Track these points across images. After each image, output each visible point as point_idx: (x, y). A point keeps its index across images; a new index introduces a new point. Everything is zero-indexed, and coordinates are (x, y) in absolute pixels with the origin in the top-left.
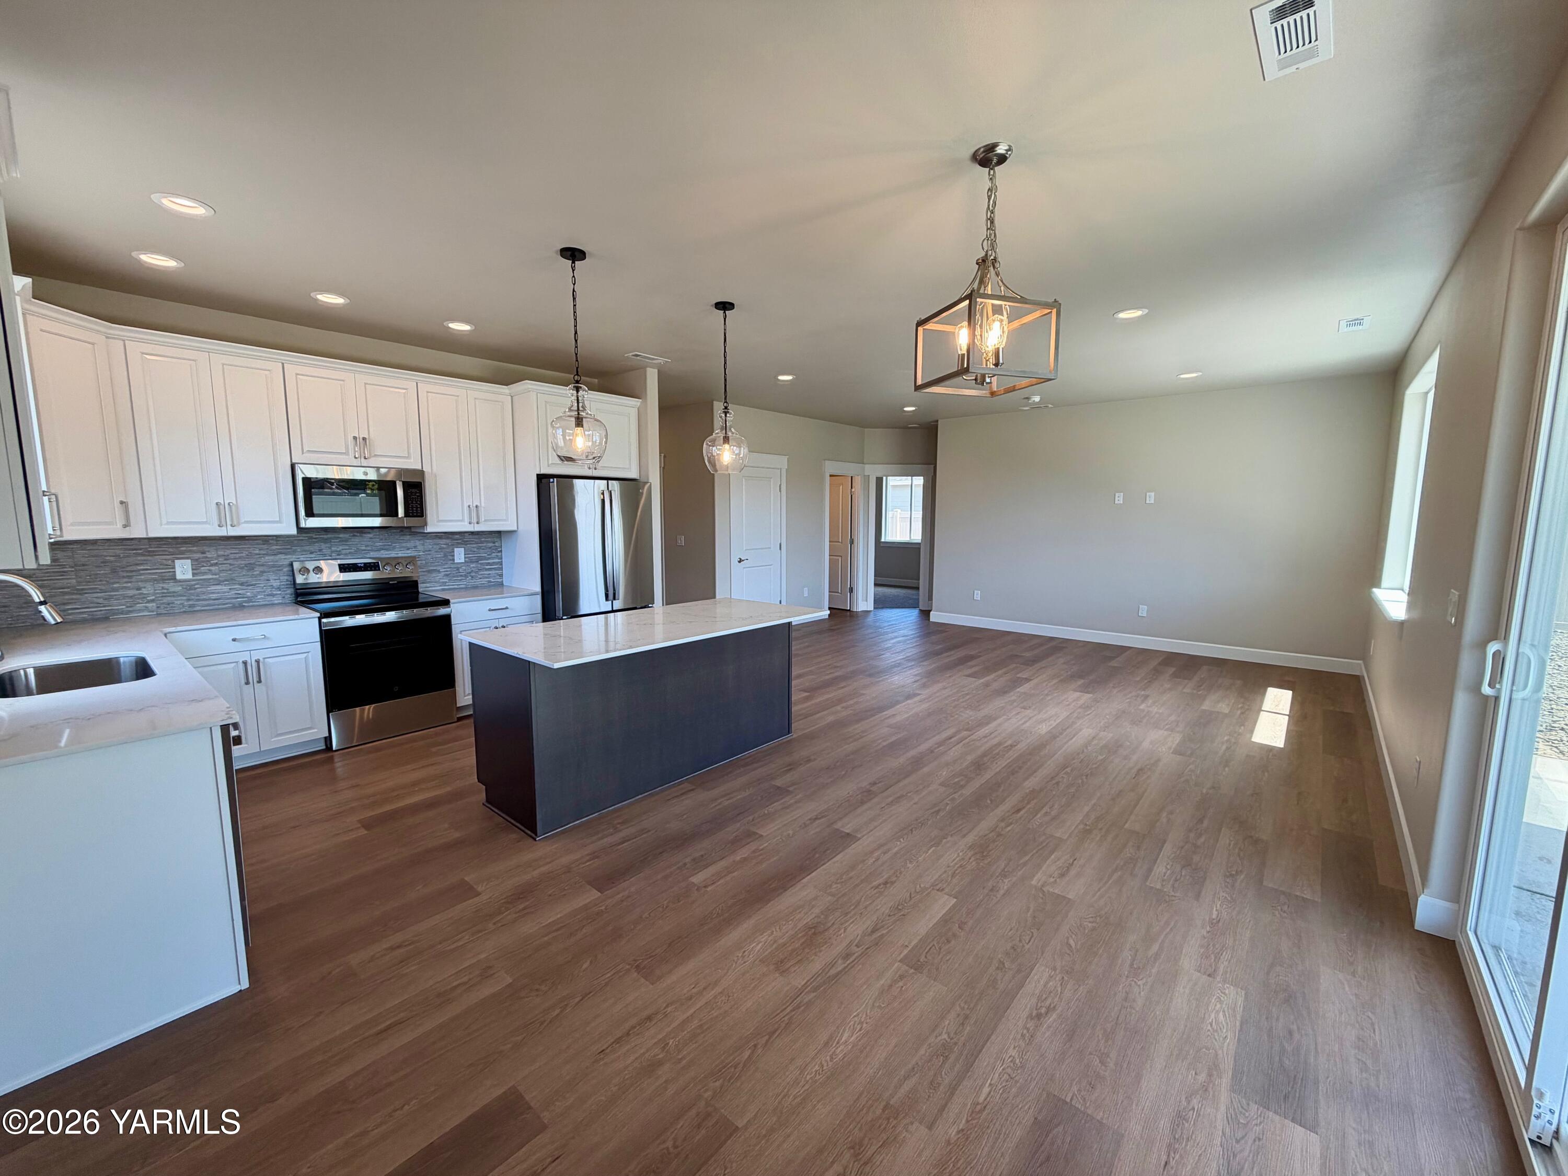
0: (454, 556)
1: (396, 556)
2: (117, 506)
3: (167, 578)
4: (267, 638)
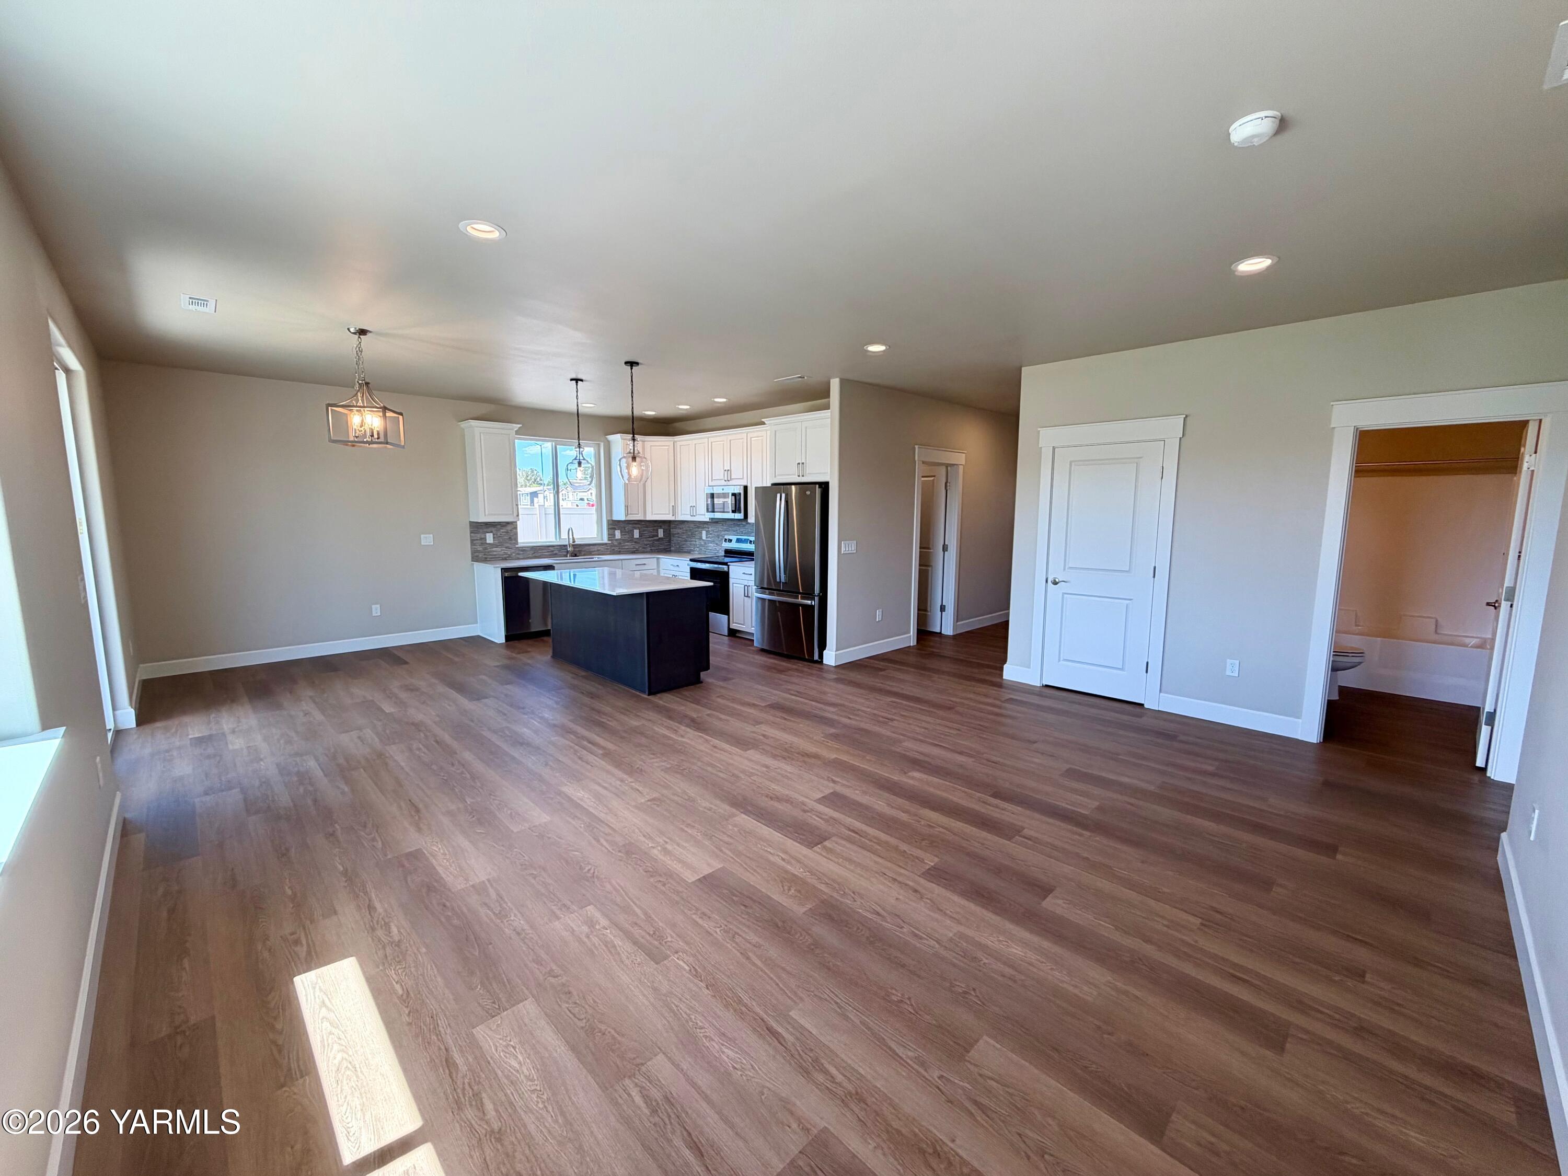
2: (671, 507)
3: (701, 538)
4: (679, 567)
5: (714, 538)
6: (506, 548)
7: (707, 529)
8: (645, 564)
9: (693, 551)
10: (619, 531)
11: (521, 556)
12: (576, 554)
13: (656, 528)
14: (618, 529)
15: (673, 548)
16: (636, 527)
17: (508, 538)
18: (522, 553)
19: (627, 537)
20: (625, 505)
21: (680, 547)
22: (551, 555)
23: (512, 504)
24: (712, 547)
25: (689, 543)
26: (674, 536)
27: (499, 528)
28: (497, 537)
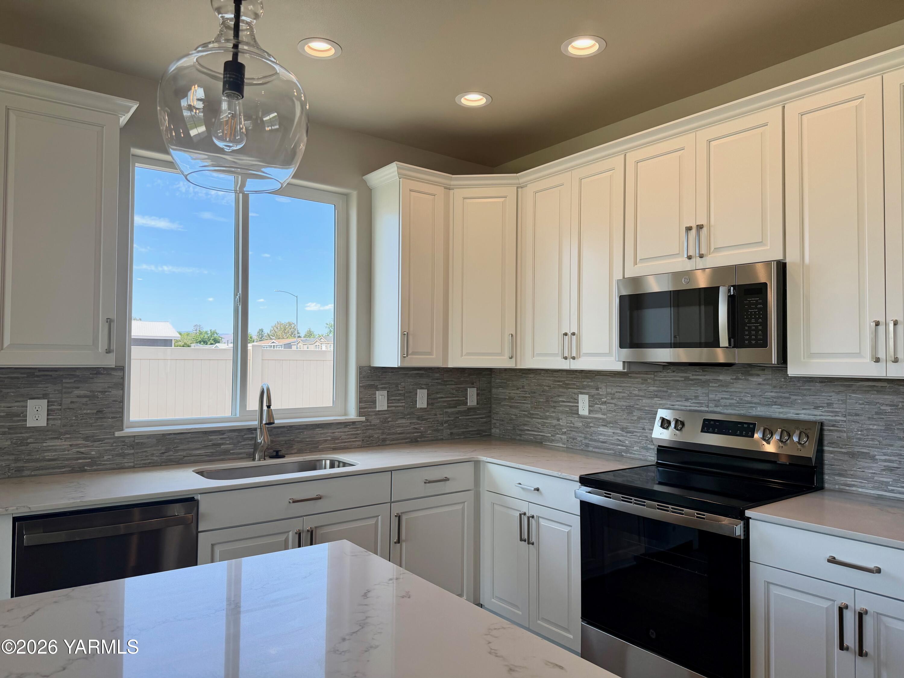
1: (795, 417)
2: (507, 338)
3: (575, 412)
4: (541, 493)
5: (614, 413)
6: (86, 439)
7: (594, 392)
8: (447, 479)
9: (552, 441)
10: (385, 393)
11: (126, 462)
12: (277, 452)
13: (462, 386)
14: (383, 389)
15: (498, 431)
16: (422, 384)
17: (93, 413)
18: (132, 451)
19: (400, 406)
20: (403, 334)
21: (514, 429)
22: (212, 455)
23: (109, 321)
24: (609, 436)
25: (539, 421)
26: (500, 403)
27: (68, 385)
28: (61, 409)
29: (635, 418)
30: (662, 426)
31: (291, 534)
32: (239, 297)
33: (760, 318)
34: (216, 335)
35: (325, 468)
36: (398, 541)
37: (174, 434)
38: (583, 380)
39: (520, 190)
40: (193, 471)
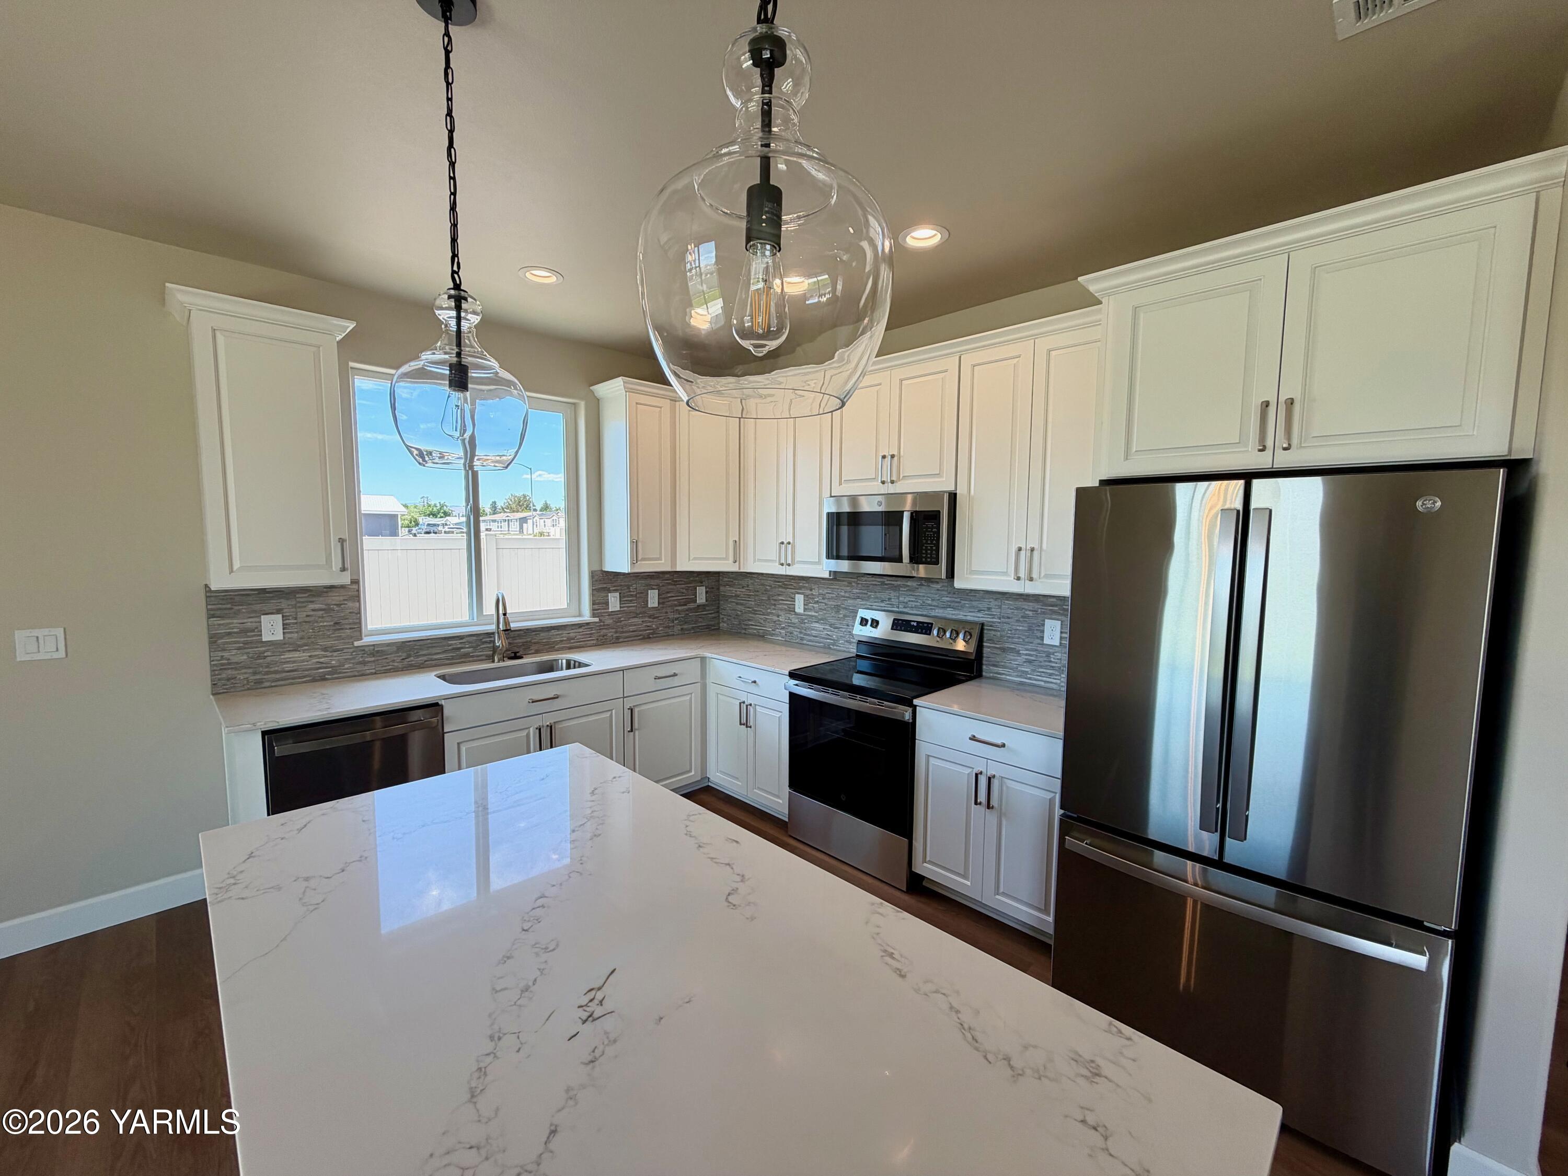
0: (1043, 631)
1: (964, 618)
2: (731, 544)
3: (792, 610)
4: (758, 685)
5: (825, 612)
6: (325, 649)
7: (808, 592)
8: (675, 675)
9: (773, 635)
10: (617, 594)
11: (367, 669)
12: (515, 653)
13: (691, 585)
14: (616, 591)
15: (725, 625)
16: (653, 585)
17: (330, 625)
18: (373, 659)
19: (632, 606)
20: (632, 542)
21: (740, 624)
22: (453, 658)
23: (342, 541)
24: (820, 631)
25: (762, 617)
26: (727, 600)
27: (301, 600)
28: (296, 623)
29: (841, 616)
30: (861, 624)
31: (531, 729)
32: (471, 507)
33: (934, 539)
34: (445, 507)
35: (562, 669)
36: (632, 730)
37: (414, 641)
38: (799, 581)
39: (743, 401)
40: (435, 676)
